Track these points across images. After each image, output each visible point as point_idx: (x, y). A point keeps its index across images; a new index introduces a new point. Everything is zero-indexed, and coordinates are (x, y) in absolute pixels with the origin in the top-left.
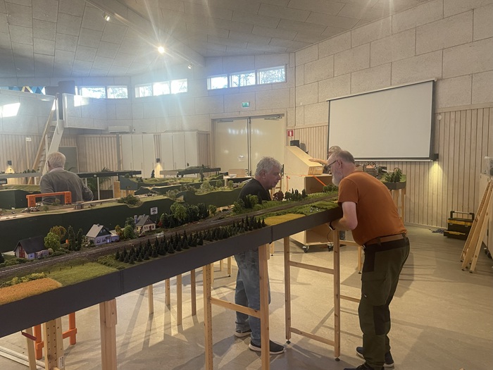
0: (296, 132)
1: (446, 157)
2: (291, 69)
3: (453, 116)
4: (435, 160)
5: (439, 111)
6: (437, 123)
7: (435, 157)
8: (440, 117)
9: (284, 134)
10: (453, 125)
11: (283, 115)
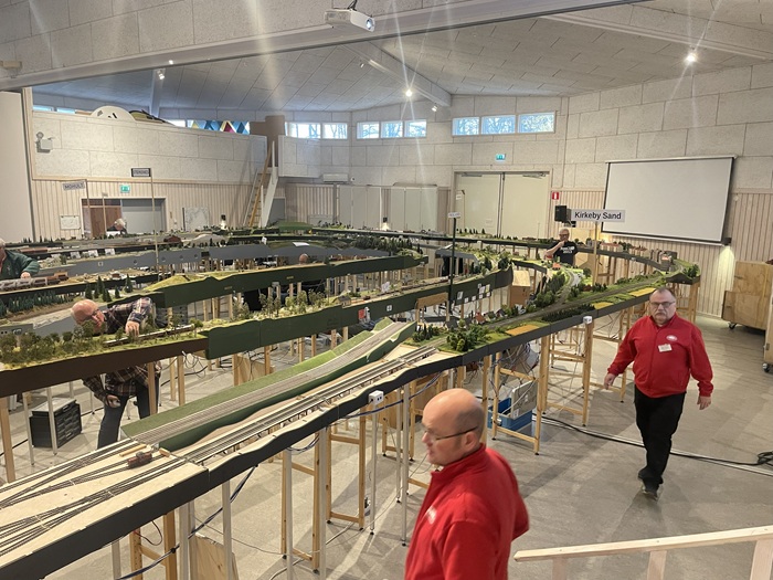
0: (562, 195)
1: (739, 242)
2: (562, 117)
3: (750, 199)
4: (726, 245)
5: (735, 191)
6: (733, 204)
7: (727, 241)
8: (736, 198)
9: (547, 196)
10: (749, 208)
11: (548, 173)
